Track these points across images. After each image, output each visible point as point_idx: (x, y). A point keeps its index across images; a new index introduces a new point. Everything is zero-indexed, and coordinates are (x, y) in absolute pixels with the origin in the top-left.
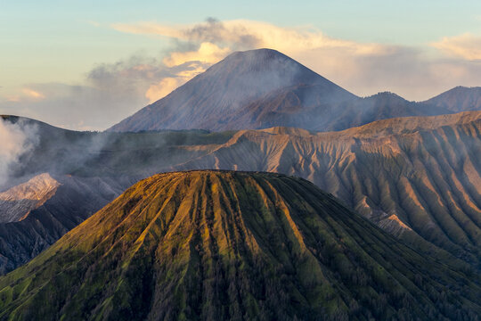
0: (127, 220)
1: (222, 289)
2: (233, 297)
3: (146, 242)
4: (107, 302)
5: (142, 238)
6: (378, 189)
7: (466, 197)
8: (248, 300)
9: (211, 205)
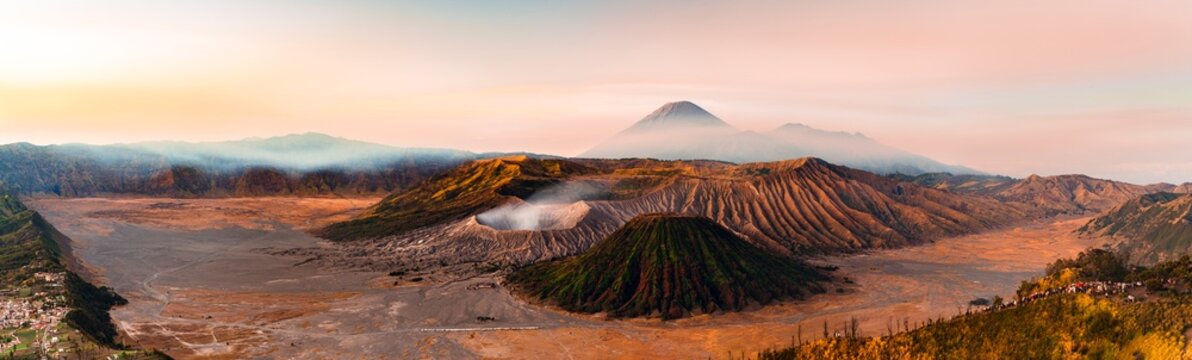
0: (628, 239)
1: (672, 274)
2: (677, 277)
3: (637, 250)
4: (620, 279)
5: (634, 248)
6: (743, 208)
7: (786, 212)
8: (684, 279)
9: (665, 232)
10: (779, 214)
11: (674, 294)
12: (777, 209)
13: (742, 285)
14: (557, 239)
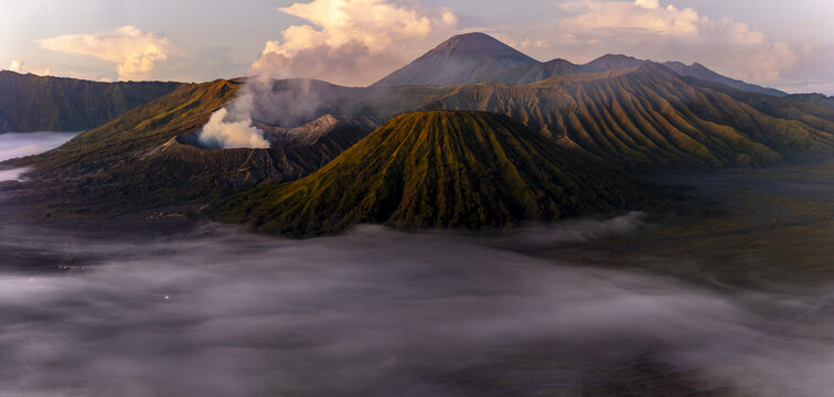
0: (385, 143)
1: (450, 185)
2: (457, 190)
3: (398, 156)
4: (372, 195)
6: (555, 120)
8: (468, 192)
9: (441, 132)
10: (605, 127)
11: (453, 212)
12: (602, 122)
13: (557, 201)
14: (290, 158)
